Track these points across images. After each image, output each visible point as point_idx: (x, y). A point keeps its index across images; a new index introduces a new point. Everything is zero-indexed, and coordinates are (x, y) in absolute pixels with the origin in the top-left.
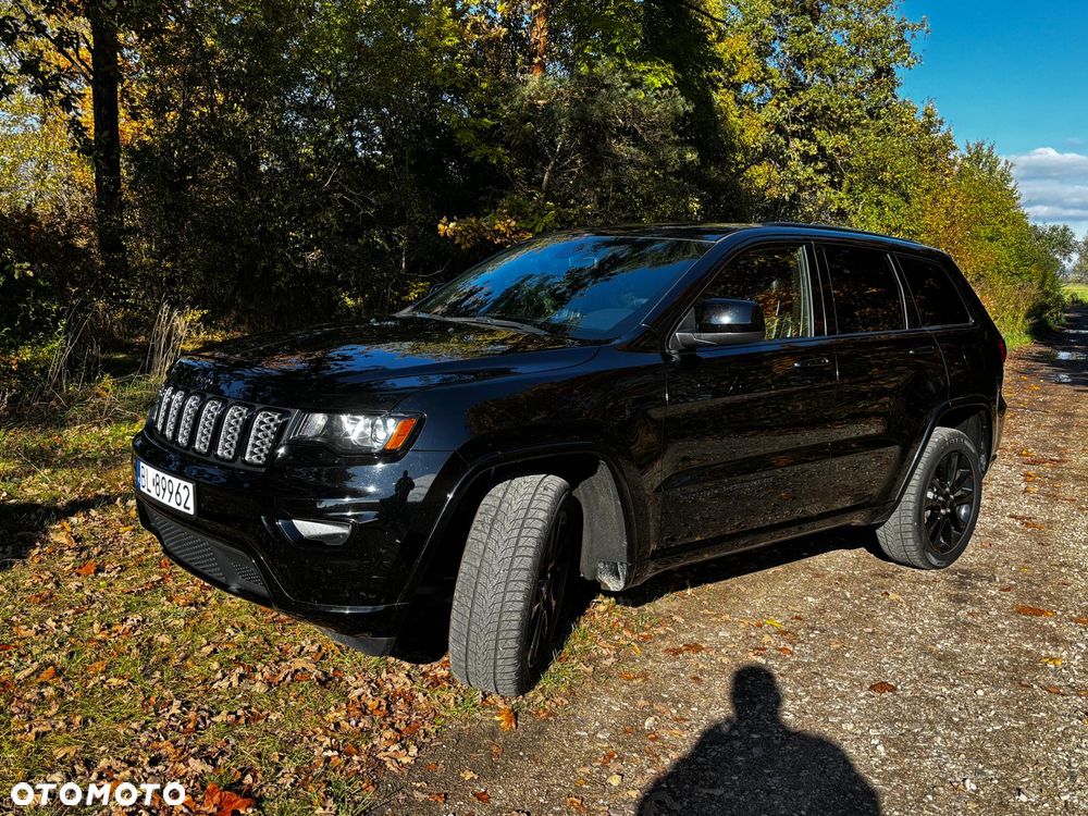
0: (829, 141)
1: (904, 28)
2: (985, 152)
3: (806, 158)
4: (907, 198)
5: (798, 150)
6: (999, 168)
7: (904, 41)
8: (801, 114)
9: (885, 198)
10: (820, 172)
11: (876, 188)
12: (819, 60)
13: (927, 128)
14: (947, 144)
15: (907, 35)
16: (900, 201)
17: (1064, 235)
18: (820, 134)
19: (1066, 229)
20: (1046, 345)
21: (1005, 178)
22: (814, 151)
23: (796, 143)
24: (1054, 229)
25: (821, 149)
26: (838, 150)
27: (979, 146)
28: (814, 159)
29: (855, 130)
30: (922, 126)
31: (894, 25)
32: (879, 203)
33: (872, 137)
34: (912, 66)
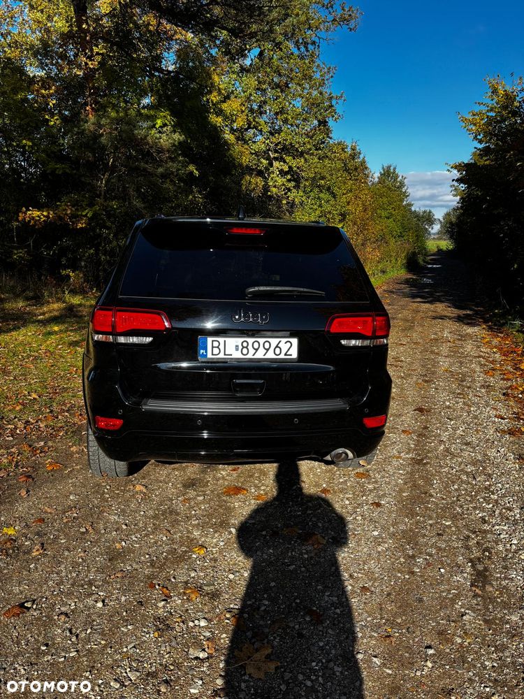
0: (294, 163)
1: (331, 98)
2: (392, 170)
3: (282, 173)
4: (334, 196)
5: (278, 168)
6: (399, 180)
7: (332, 106)
8: (279, 147)
9: (322, 195)
10: (289, 181)
11: (317, 189)
12: (285, 116)
13: (353, 157)
14: (363, 165)
15: (334, 102)
16: (330, 197)
17: (429, 216)
18: (288, 159)
19: (430, 212)
20: (414, 274)
21: (402, 184)
22: (286, 168)
23: (276, 164)
24: (425, 212)
25: (290, 167)
26: (298, 168)
27: (389, 167)
28: (287, 173)
29: (306, 156)
30: (350, 155)
31: (326, 96)
32: (319, 198)
33: (316, 160)
34: (338, 120)
